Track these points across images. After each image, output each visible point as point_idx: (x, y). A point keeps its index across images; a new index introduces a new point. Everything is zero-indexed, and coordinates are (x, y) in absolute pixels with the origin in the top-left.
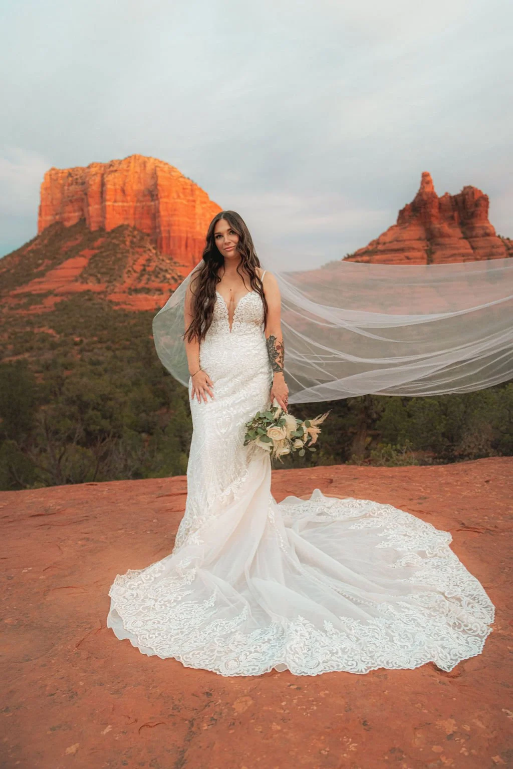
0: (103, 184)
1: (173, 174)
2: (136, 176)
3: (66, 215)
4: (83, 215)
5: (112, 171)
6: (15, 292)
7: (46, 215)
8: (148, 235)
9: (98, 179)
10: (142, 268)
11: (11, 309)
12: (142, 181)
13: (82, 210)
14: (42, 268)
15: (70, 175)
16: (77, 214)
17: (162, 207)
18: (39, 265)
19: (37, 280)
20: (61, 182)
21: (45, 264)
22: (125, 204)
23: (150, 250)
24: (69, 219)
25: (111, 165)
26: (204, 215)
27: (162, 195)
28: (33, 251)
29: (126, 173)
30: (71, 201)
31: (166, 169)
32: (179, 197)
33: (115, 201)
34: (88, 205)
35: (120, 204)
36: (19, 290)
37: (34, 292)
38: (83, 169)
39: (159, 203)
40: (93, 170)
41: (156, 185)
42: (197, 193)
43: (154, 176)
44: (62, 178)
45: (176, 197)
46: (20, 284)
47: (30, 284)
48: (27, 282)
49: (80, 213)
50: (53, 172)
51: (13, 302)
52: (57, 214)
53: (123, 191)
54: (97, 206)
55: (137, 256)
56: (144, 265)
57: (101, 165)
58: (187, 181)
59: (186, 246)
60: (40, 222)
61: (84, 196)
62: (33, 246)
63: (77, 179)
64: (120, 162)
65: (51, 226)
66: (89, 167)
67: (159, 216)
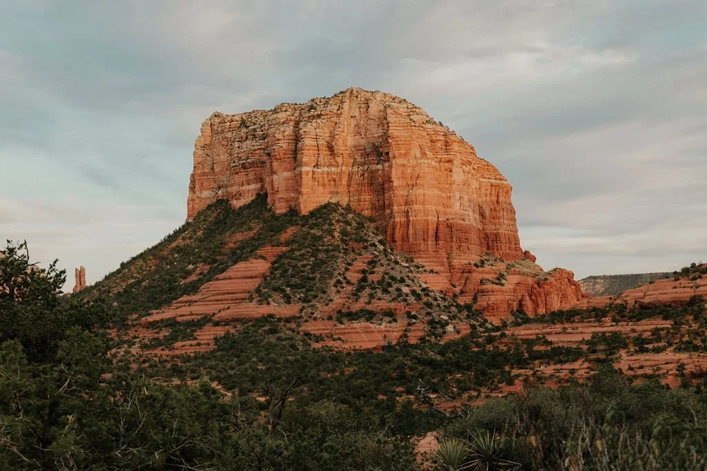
0: (297, 138)
1: (414, 117)
2: (353, 123)
3: (234, 189)
4: (262, 187)
5: (314, 117)
6: (150, 319)
7: (202, 188)
8: (371, 220)
9: (289, 130)
10: (361, 276)
11: (144, 347)
12: (363, 131)
13: (261, 180)
14: (193, 278)
15: (243, 124)
16: (252, 186)
17: (395, 174)
18: (189, 273)
19: (185, 298)
20: (229, 135)
21: (198, 272)
22: (334, 169)
23: (374, 245)
24: (239, 195)
25: (312, 107)
26: (466, 183)
27: (396, 153)
28: (178, 250)
29: (335, 119)
30: (244, 167)
31: (402, 109)
32: (424, 154)
33: (317, 166)
34: (273, 172)
35: (326, 169)
36: (156, 316)
37: (179, 319)
38: (265, 114)
39: (391, 167)
40: (282, 116)
41: (386, 137)
42: (456, 147)
43: (383, 122)
44: (231, 129)
45: (418, 155)
46: (159, 306)
47: (174, 305)
48: (168, 302)
49: (259, 185)
50: (217, 120)
51: (148, 335)
52: (219, 188)
53: (331, 148)
54: (286, 174)
55: (352, 256)
56: (364, 272)
57: (295, 107)
58: (439, 128)
59: (437, 237)
60: (191, 201)
61: (265, 158)
62: (179, 242)
63: (255, 130)
64: (327, 102)
65: (209, 207)
66: (275, 111)
67: (391, 188)
